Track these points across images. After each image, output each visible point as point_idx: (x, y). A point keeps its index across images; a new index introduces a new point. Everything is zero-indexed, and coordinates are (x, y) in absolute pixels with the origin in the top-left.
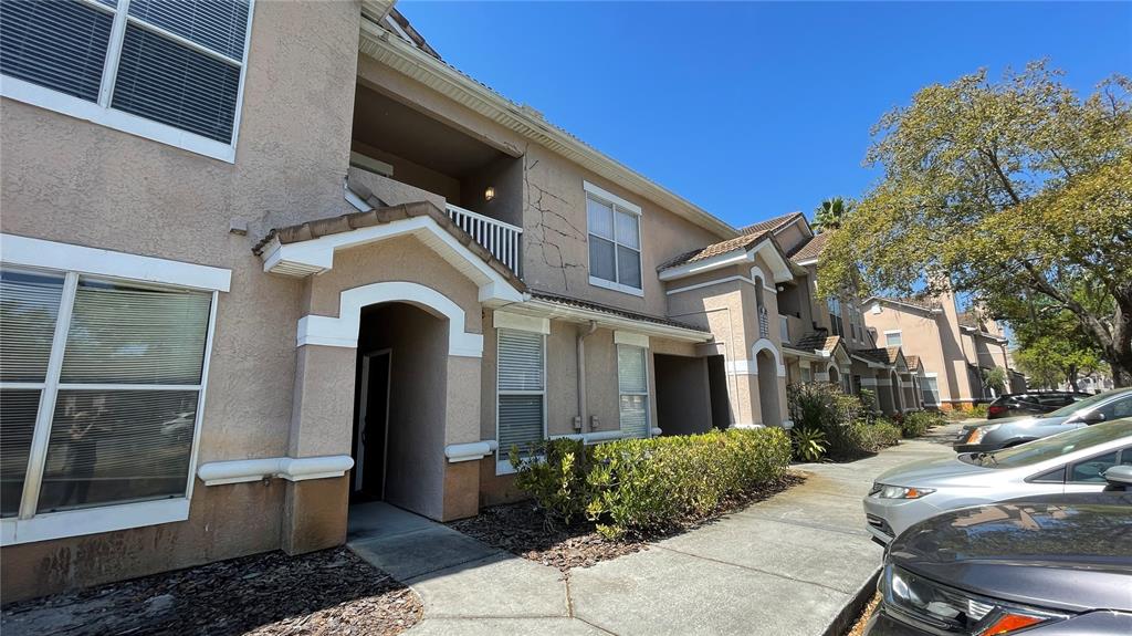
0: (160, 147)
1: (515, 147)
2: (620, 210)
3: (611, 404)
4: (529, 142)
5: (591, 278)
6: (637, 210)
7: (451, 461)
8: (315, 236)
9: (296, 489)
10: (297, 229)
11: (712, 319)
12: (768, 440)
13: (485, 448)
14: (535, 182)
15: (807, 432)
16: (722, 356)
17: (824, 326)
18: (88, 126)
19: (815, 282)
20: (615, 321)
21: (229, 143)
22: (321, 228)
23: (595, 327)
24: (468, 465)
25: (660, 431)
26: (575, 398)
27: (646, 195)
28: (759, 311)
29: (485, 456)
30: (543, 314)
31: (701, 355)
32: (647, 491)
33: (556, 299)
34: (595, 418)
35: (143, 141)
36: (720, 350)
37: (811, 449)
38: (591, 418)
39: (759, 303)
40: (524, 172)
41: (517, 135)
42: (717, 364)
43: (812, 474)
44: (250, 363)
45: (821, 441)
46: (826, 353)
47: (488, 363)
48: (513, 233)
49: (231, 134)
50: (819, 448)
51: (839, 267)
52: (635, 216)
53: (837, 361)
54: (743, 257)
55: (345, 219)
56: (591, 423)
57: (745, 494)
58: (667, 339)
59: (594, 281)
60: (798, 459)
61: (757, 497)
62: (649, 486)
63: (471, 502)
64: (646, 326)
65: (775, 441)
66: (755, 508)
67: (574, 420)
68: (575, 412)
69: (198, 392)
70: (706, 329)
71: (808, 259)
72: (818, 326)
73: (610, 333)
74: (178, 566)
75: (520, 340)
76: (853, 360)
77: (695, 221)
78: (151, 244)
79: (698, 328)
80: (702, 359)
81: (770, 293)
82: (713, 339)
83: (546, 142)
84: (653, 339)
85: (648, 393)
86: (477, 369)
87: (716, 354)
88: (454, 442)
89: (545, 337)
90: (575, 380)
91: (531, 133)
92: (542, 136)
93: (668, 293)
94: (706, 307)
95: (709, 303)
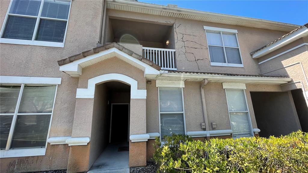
0: (45, 47)
1: (170, 22)
2: (224, 33)
3: (224, 117)
4: (176, 19)
5: (211, 63)
6: (235, 31)
7: (132, 141)
8: (71, 61)
9: (71, 148)
11: (289, 71)
16: (300, 90)
18: (29, 46)
21: (63, 42)
24: (141, 143)
25: (259, 130)
27: (239, 24)
29: (148, 140)
30: (179, 79)
31: (284, 90)
34: (213, 123)
36: (298, 86)
40: (175, 30)
41: (170, 17)
42: (297, 94)
47: (149, 103)
48: (171, 52)
49: (63, 40)
52: (234, 34)
55: (82, 54)
56: (212, 126)
58: (258, 85)
59: (213, 64)
63: (142, 160)
67: (201, 125)
68: (202, 121)
69: (51, 115)
70: (287, 76)
73: (220, 84)
75: (170, 91)
77: (272, 28)
78: (42, 74)
79: (281, 77)
80: (286, 92)
82: (292, 81)
83: (183, 16)
84: (247, 85)
85: (248, 111)
86: (144, 103)
87: (296, 89)
88: (133, 134)
89: (182, 89)
90: (201, 106)
91: (175, 14)
92: (180, 14)
93: (259, 63)
94: (284, 65)
95: (285, 63)
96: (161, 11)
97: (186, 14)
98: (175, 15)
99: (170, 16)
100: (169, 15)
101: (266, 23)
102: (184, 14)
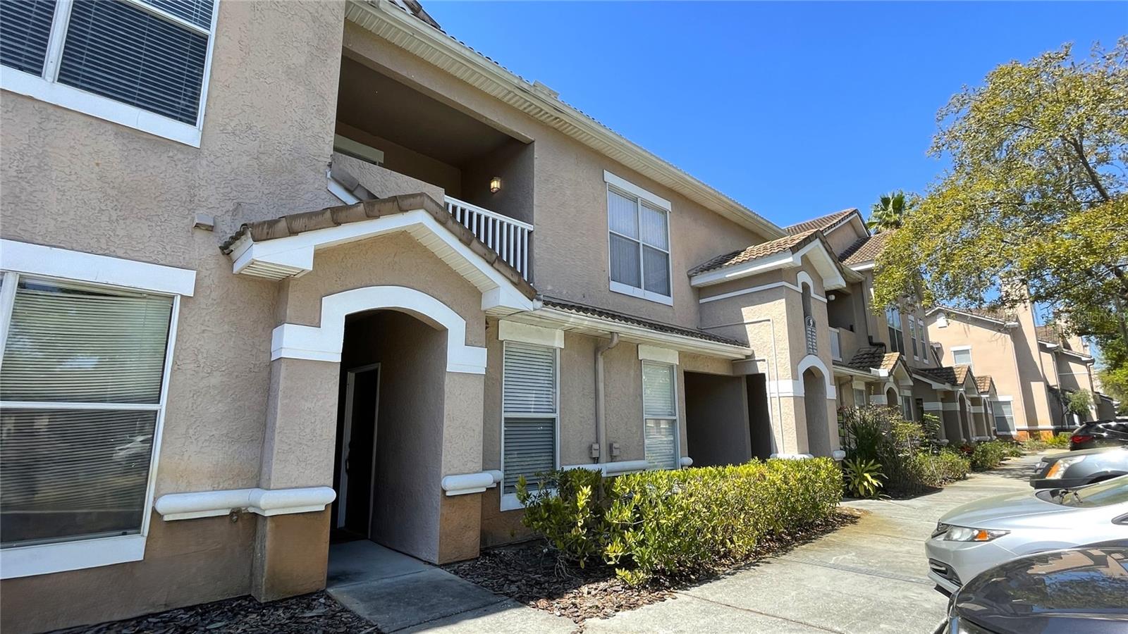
0: (114, 128)
1: (525, 131)
2: (646, 204)
3: (634, 429)
4: (542, 126)
5: (612, 283)
6: (666, 205)
7: (448, 494)
8: (293, 232)
9: (269, 526)
10: (272, 223)
11: (752, 333)
12: (815, 473)
13: (487, 479)
15: (861, 463)
16: (762, 377)
17: (881, 340)
18: (30, 104)
19: (872, 290)
20: (639, 333)
21: (195, 124)
22: (297, 224)
23: (616, 340)
24: (468, 498)
25: (690, 461)
26: (592, 422)
27: (677, 188)
28: (807, 323)
29: (487, 489)
30: (556, 324)
31: (738, 373)
32: (675, 531)
33: (571, 307)
34: (615, 445)
35: (94, 121)
36: (761, 368)
37: (866, 484)
38: (611, 445)
39: (807, 313)
40: (536, 159)
41: (526, 117)
42: (756, 384)
43: (867, 512)
44: (216, 380)
45: (876, 474)
46: (883, 372)
47: (492, 381)
48: (523, 230)
49: (195, 114)
50: (875, 482)
51: (899, 273)
52: (664, 212)
53: (896, 381)
54: (787, 260)
55: (328, 214)
56: (611, 451)
57: (789, 535)
58: (698, 355)
59: (616, 286)
60: (850, 495)
61: (802, 538)
62: (677, 525)
63: (470, 542)
64: (676, 339)
65: (823, 474)
66: (800, 552)
67: (590, 448)
68: (594, 440)
69: (156, 412)
70: (745, 344)
71: (863, 263)
72: (875, 341)
73: (632, 347)
75: (528, 354)
76: (915, 380)
77: (734, 218)
78: (103, 241)
79: (735, 342)
80: (739, 378)
81: (819, 303)
82: (752, 355)
83: (562, 125)
84: (683, 355)
85: (677, 417)
86: (479, 388)
87: (756, 373)
88: (452, 472)
89: (558, 352)
90: (593, 401)
91: (543, 115)
92: (557, 118)
93: (701, 301)
94: (744, 317)
95: (748, 313)
96: (510, 92)
97: (571, 125)
98: (541, 116)
99: (529, 112)
101: (726, 203)
102: (566, 123)
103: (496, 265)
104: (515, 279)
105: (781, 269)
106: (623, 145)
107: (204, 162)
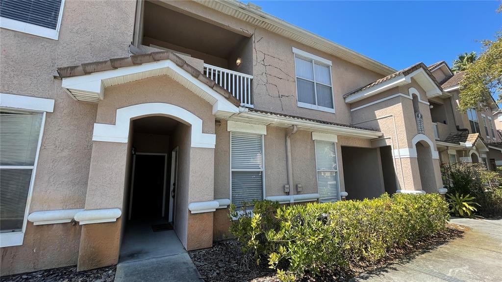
0: (13, 33)
1: (248, 31)
2: (317, 63)
3: (311, 177)
4: (256, 27)
5: (298, 103)
6: (329, 63)
7: (192, 213)
9: (83, 229)
11: (381, 124)
12: (429, 204)
13: (215, 205)
14: (259, 50)
15: (460, 196)
16: (389, 147)
17: (465, 127)
19: (457, 101)
20: (310, 125)
21: (55, 29)
23: (295, 129)
24: (205, 215)
25: (346, 194)
26: (285, 173)
27: (334, 54)
28: (417, 116)
29: (216, 209)
31: (375, 146)
34: (299, 186)
36: (388, 142)
37: (464, 209)
38: (297, 186)
39: (416, 111)
40: (254, 45)
41: (248, 24)
42: (386, 152)
43: (468, 229)
44: (66, 153)
45: (471, 203)
46: (468, 144)
47: (220, 154)
49: (56, 25)
50: (471, 208)
52: (328, 67)
53: (477, 150)
54: (402, 80)
56: (297, 189)
58: (350, 137)
59: (301, 104)
60: (455, 215)
61: (421, 247)
63: (207, 239)
64: (332, 128)
65: (434, 204)
67: (284, 187)
68: (285, 182)
69: (32, 170)
70: (378, 130)
71: (451, 87)
72: (460, 128)
73: (309, 134)
74: (16, 272)
75: (243, 139)
76: (490, 149)
78: (6, 87)
79: (372, 130)
80: (375, 149)
81: (425, 109)
82: (383, 136)
83: (267, 26)
84: (340, 137)
85: (337, 170)
86: (212, 155)
87: (385, 145)
88: (194, 201)
89: (263, 136)
90: (285, 162)
92: (263, 22)
93: (352, 110)
94: (377, 116)
95: (379, 113)
96: (237, 11)
97: (271, 25)
98: (255, 22)
99: (249, 21)
100: (246, 19)
101: (364, 59)
102: (268, 24)
103: (215, 88)
104: (227, 96)
105: (398, 87)
106: (301, 32)
107: (61, 47)
